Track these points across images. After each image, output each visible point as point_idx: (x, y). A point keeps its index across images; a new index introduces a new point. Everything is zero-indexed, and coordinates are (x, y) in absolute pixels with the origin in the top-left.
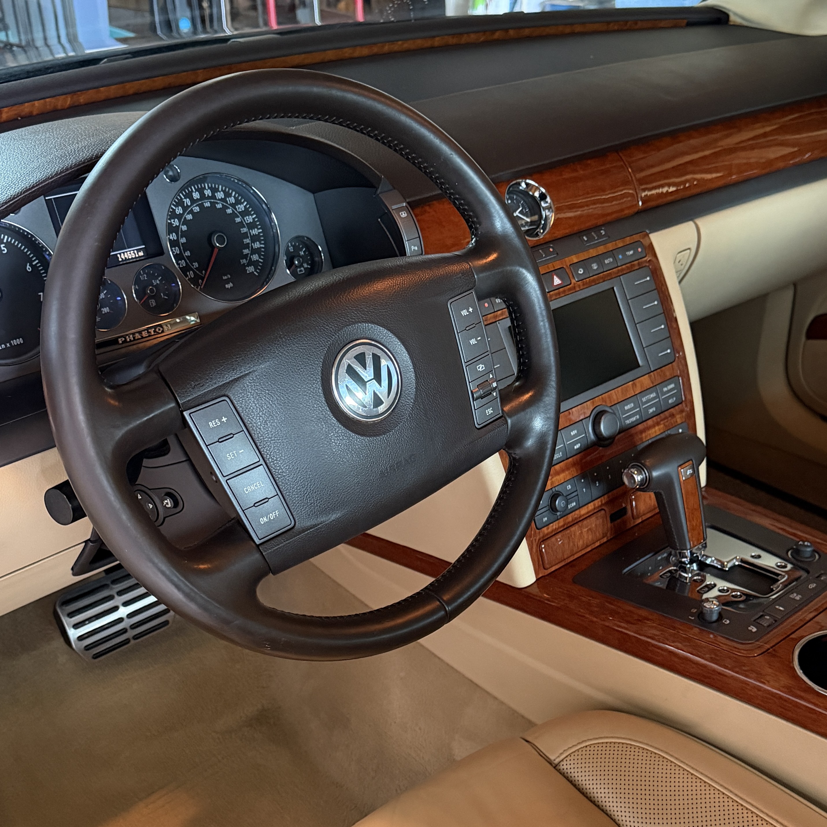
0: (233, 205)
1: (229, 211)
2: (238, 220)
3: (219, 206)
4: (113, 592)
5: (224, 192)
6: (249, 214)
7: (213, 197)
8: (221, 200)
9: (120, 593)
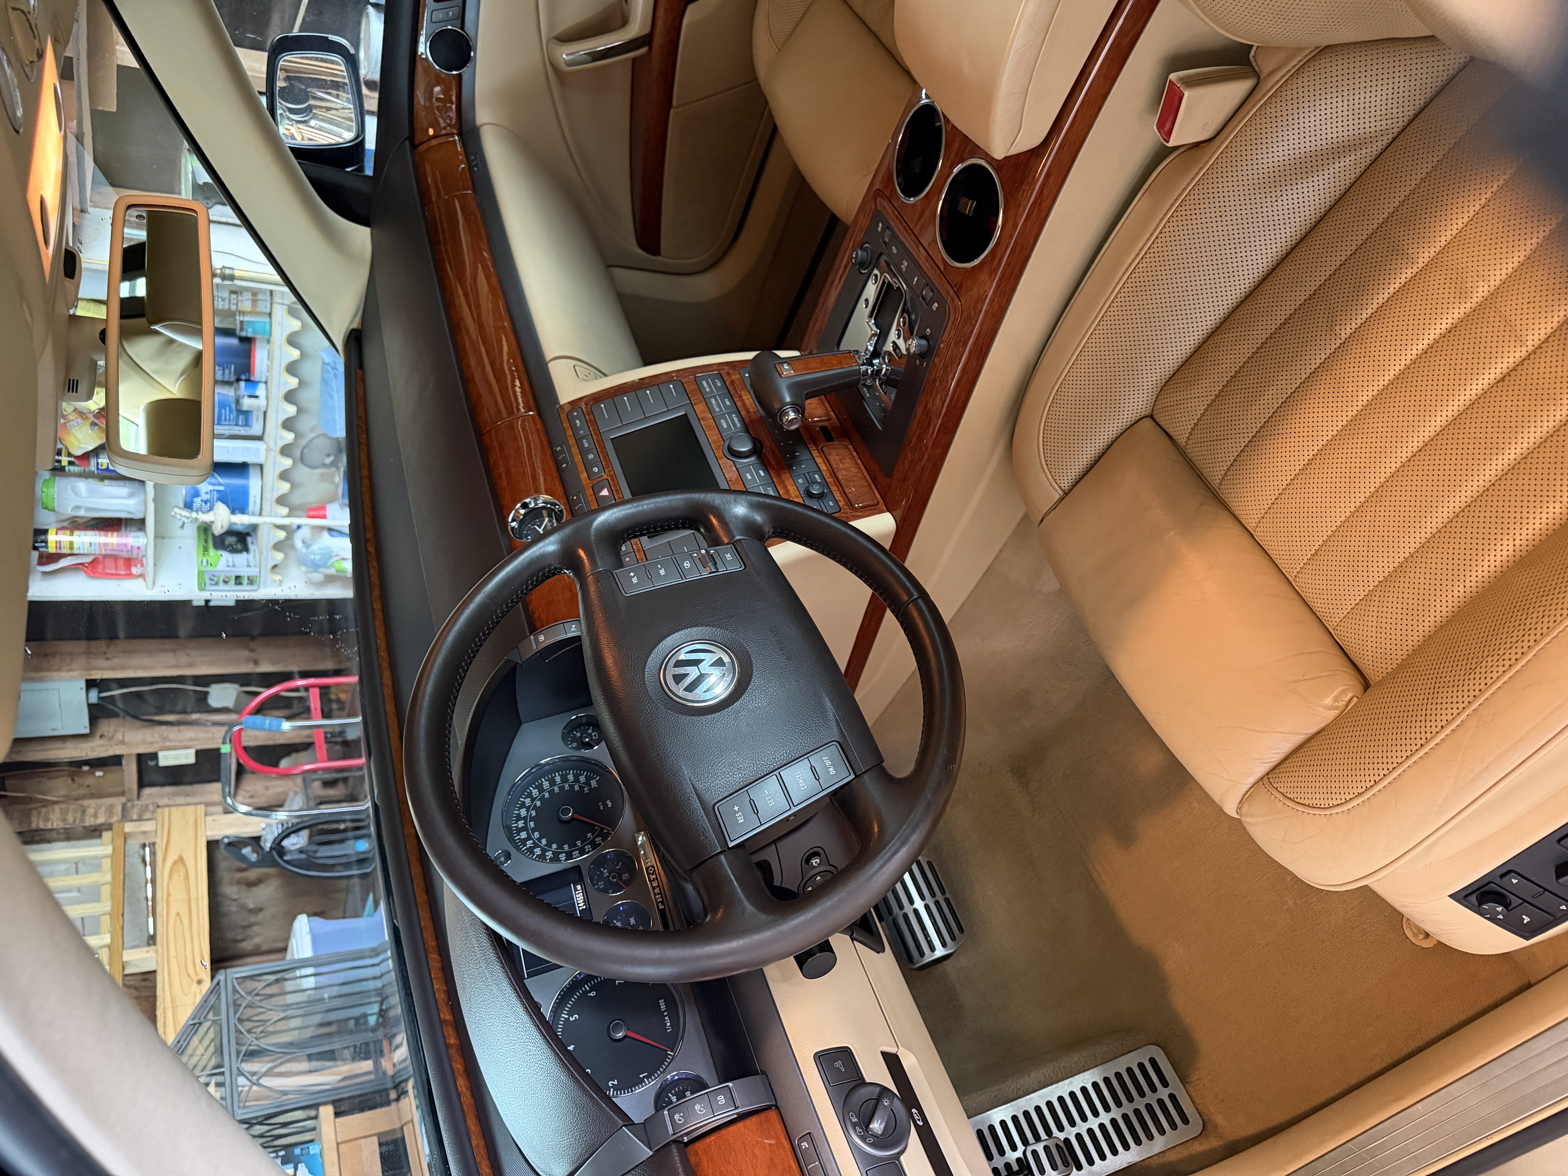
0: (533, 800)
1: (538, 804)
2: (547, 795)
3: (534, 813)
4: (900, 913)
5: (520, 808)
6: (541, 785)
7: (525, 818)
8: (528, 811)
9: (901, 907)
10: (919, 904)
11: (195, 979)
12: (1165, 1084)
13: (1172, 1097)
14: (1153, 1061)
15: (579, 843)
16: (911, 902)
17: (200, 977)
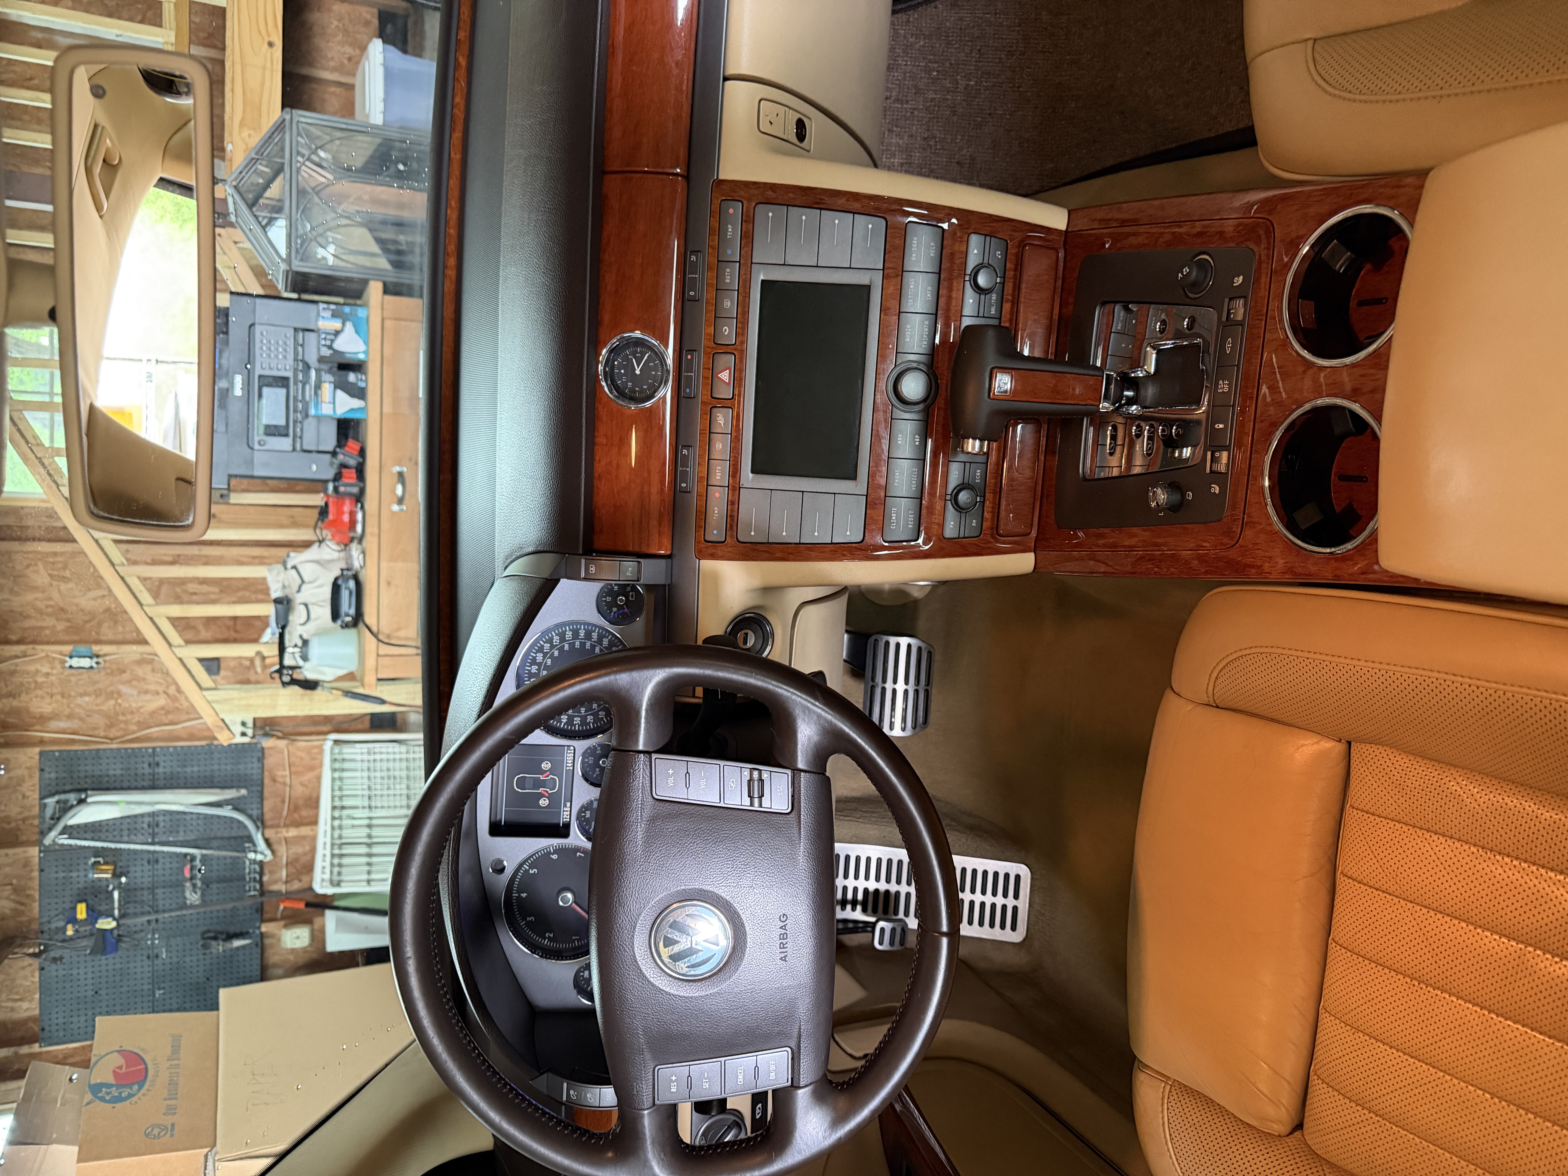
10: (901, 686)
11: (267, 40)
12: (1016, 896)
13: (1015, 909)
14: (1018, 877)
15: (583, 710)
16: (895, 681)
17: (271, 39)
